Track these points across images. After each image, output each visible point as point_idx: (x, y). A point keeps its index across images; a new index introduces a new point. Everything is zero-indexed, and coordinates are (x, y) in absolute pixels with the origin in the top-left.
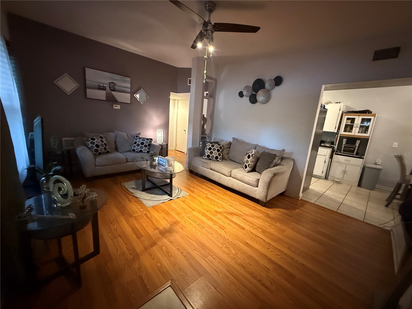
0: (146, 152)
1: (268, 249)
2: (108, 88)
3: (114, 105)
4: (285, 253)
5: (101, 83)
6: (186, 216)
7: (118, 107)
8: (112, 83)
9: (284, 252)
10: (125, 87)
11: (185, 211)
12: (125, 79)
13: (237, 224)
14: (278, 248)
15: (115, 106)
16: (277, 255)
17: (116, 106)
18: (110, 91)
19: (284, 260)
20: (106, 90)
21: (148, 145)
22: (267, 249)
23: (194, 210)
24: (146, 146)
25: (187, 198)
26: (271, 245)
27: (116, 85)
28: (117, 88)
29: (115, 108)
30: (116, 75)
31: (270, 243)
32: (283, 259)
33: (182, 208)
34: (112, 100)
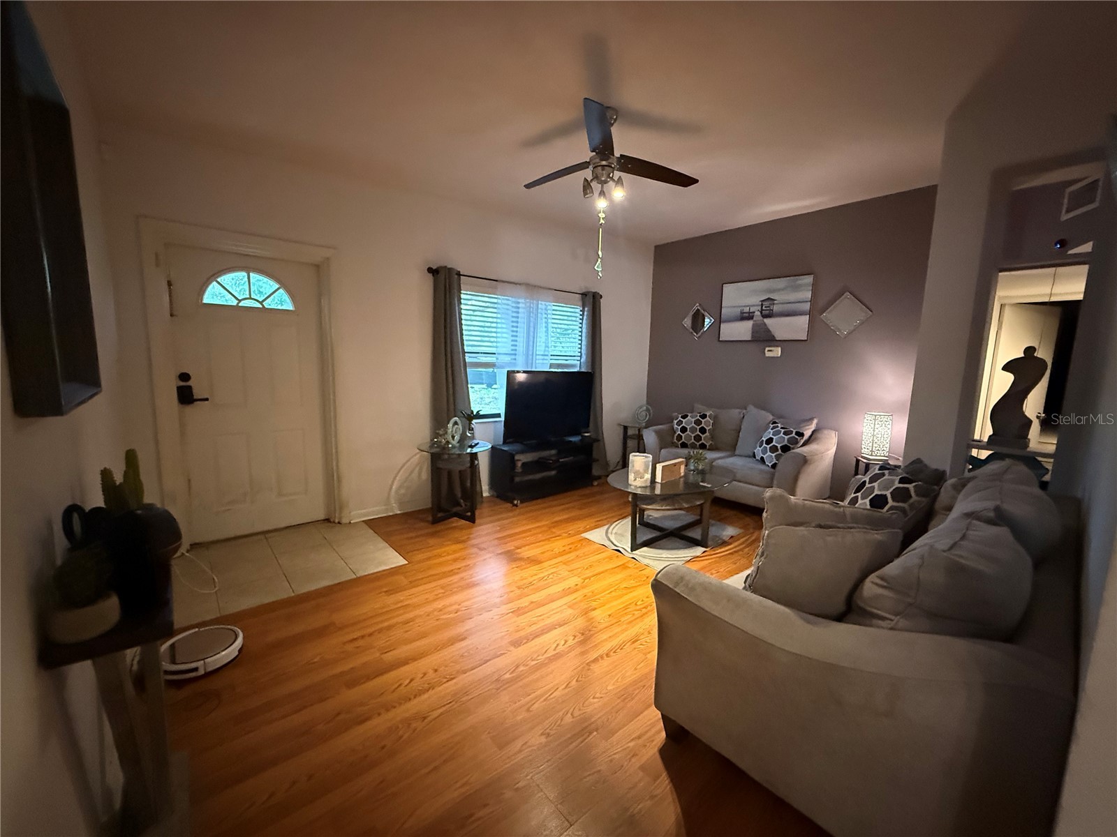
0: (770, 465)
1: (436, 671)
2: (759, 313)
3: (767, 349)
4: (410, 699)
5: (744, 306)
7: (777, 352)
8: (769, 299)
9: (415, 697)
10: (799, 302)
12: (799, 282)
13: (536, 637)
14: (431, 692)
15: (769, 351)
16: (412, 680)
17: (771, 351)
18: (762, 318)
19: (394, 687)
20: (754, 319)
21: (779, 448)
22: (436, 668)
24: (774, 449)
26: (445, 680)
27: (775, 302)
28: (776, 308)
29: (768, 354)
30: (779, 279)
31: (454, 681)
32: (396, 686)
34: (763, 338)
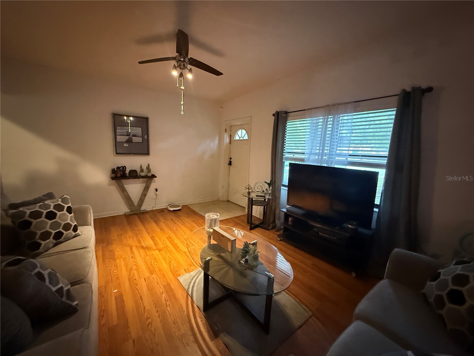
6: (195, 246)
11: (194, 251)
23: (185, 253)
25: (185, 270)
33: (197, 255)
